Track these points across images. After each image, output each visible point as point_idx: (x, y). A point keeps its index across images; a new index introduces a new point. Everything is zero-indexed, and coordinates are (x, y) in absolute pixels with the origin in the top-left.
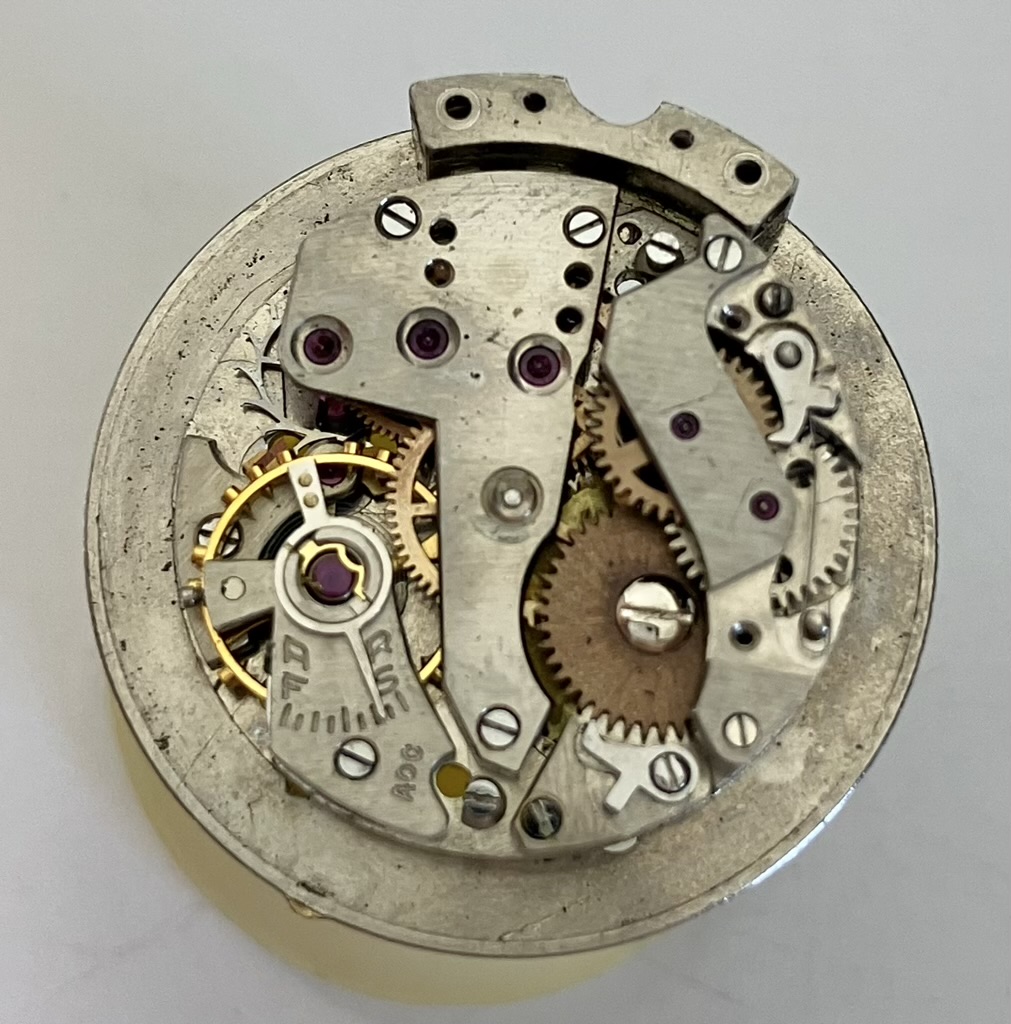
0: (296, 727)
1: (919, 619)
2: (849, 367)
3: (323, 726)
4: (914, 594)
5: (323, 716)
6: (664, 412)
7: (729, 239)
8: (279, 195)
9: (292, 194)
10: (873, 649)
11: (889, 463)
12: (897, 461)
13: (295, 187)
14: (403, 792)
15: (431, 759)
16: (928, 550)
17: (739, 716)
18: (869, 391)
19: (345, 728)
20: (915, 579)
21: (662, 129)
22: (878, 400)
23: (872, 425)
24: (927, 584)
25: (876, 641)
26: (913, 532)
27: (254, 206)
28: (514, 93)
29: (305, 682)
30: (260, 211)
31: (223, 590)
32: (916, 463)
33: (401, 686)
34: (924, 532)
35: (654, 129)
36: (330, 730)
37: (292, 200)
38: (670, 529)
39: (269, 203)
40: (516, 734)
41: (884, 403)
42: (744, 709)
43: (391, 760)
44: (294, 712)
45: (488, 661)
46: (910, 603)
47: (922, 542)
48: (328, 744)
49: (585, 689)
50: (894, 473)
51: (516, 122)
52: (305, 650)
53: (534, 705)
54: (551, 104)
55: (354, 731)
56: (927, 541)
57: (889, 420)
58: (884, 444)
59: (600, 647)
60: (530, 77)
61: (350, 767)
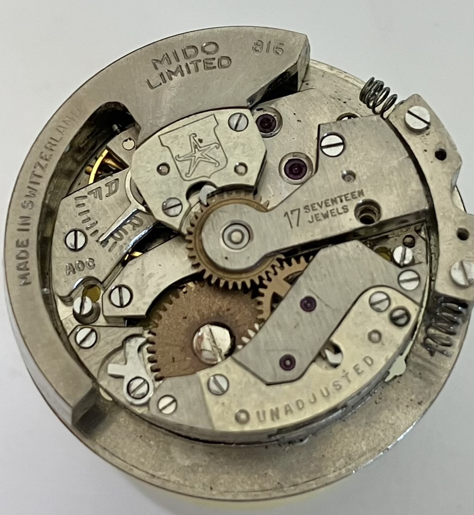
0: (78, 206)
1: (293, 488)
2: (407, 390)
3: (84, 217)
4: (305, 479)
5: (89, 215)
6: (310, 290)
7: (419, 279)
8: (342, 76)
9: (347, 81)
10: (265, 472)
11: (367, 434)
12: (370, 438)
13: (351, 81)
14: (72, 269)
15: (93, 273)
16: (332, 476)
17: (175, 401)
18: (401, 406)
19: (87, 229)
20: (312, 476)
21: (464, 222)
22: (398, 414)
23: (382, 416)
24: (313, 484)
25: (270, 472)
26: (337, 465)
27: (332, 68)
28: (440, 143)
29: (101, 199)
30: (330, 71)
31: (126, 141)
32: (374, 448)
33: (120, 243)
34: (340, 469)
35: (460, 218)
36: (84, 221)
37: (344, 83)
38: (257, 326)
39: (337, 73)
40: (122, 306)
41: (398, 418)
42: (179, 402)
43: (84, 256)
44: (84, 201)
45: (151, 276)
46: (300, 481)
47: (334, 471)
48: (78, 223)
49: (160, 327)
50: (363, 439)
51: (426, 151)
52: (115, 191)
53: (140, 308)
54: (445, 162)
55: (88, 233)
56: (336, 473)
57: (390, 424)
58: (376, 428)
59: (185, 325)
60: (453, 146)
61: (70, 240)
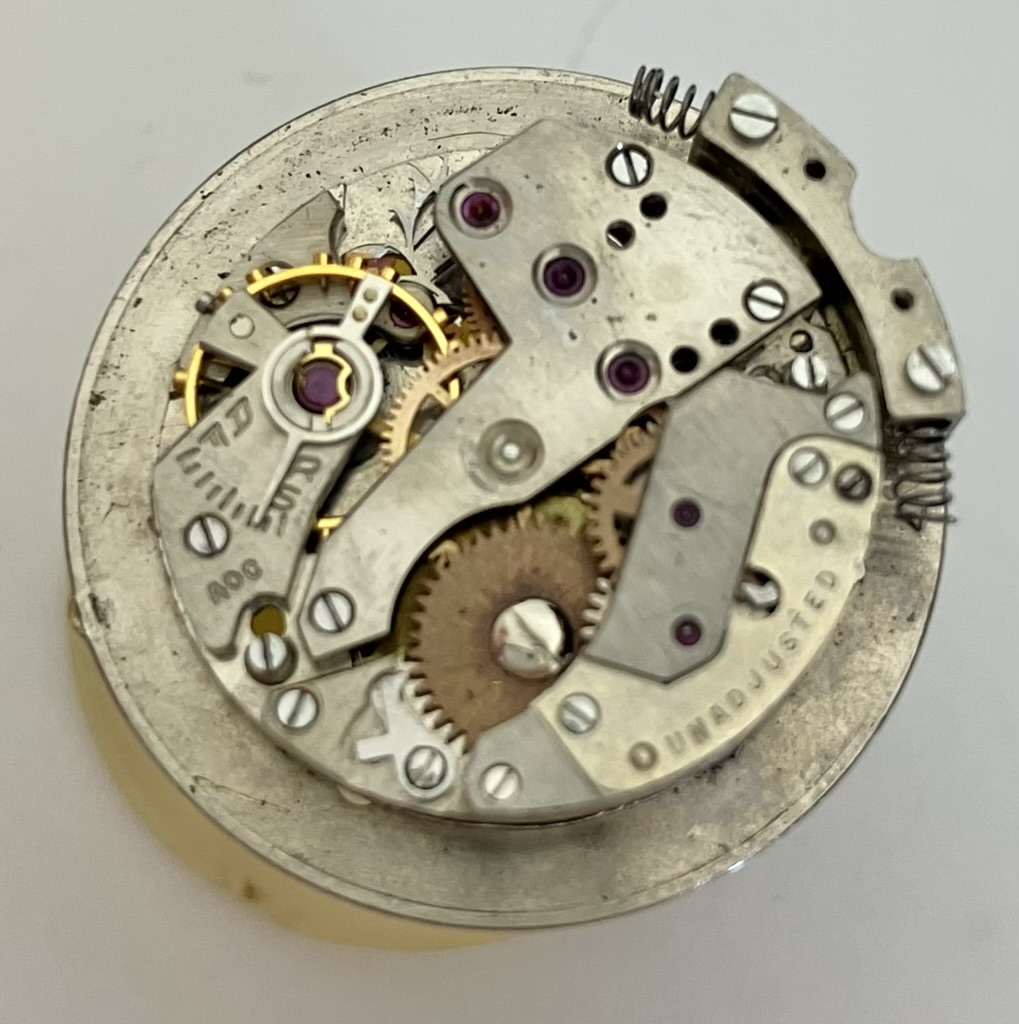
0: (188, 471)
1: (746, 845)
2: (881, 603)
3: (207, 488)
4: (762, 822)
5: (215, 481)
6: (680, 488)
7: (860, 404)
8: (571, 81)
9: (583, 87)
10: (689, 834)
11: (840, 705)
12: (849, 710)
13: (589, 84)
14: (217, 593)
15: (262, 586)
16: (806, 801)
17: (511, 770)
18: (879, 635)
19: (222, 506)
20: (774, 812)
21: (896, 277)
22: (881, 650)
23: (855, 663)
24: (780, 825)
25: (697, 831)
26: (808, 775)
27: (546, 72)
28: (806, 149)
29: (225, 443)
30: (546, 79)
31: (234, 321)
32: (862, 725)
33: (293, 514)
34: (816, 783)
35: (888, 273)
36: (209, 497)
37: (579, 92)
38: (604, 584)
39: (559, 79)
40: (340, 629)
41: (882, 656)
42: (520, 768)
43: (232, 561)
44: (197, 458)
45: (373, 556)
46: (752, 828)
47: (808, 789)
48: (198, 502)
49: (425, 644)
50: (836, 716)
51: (786, 171)
52: (248, 422)
53: (374, 620)
54: (827, 181)
55: (226, 513)
56: (812, 792)
57: (873, 673)
58: (851, 688)
59: (467, 624)
60: (830, 147)
61: (197, 539)
